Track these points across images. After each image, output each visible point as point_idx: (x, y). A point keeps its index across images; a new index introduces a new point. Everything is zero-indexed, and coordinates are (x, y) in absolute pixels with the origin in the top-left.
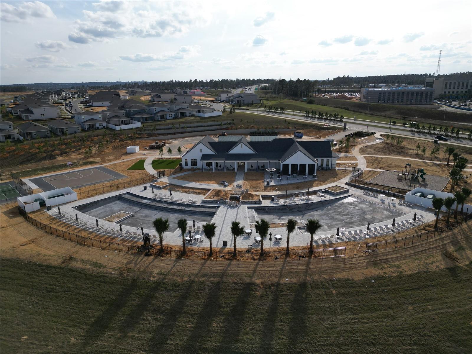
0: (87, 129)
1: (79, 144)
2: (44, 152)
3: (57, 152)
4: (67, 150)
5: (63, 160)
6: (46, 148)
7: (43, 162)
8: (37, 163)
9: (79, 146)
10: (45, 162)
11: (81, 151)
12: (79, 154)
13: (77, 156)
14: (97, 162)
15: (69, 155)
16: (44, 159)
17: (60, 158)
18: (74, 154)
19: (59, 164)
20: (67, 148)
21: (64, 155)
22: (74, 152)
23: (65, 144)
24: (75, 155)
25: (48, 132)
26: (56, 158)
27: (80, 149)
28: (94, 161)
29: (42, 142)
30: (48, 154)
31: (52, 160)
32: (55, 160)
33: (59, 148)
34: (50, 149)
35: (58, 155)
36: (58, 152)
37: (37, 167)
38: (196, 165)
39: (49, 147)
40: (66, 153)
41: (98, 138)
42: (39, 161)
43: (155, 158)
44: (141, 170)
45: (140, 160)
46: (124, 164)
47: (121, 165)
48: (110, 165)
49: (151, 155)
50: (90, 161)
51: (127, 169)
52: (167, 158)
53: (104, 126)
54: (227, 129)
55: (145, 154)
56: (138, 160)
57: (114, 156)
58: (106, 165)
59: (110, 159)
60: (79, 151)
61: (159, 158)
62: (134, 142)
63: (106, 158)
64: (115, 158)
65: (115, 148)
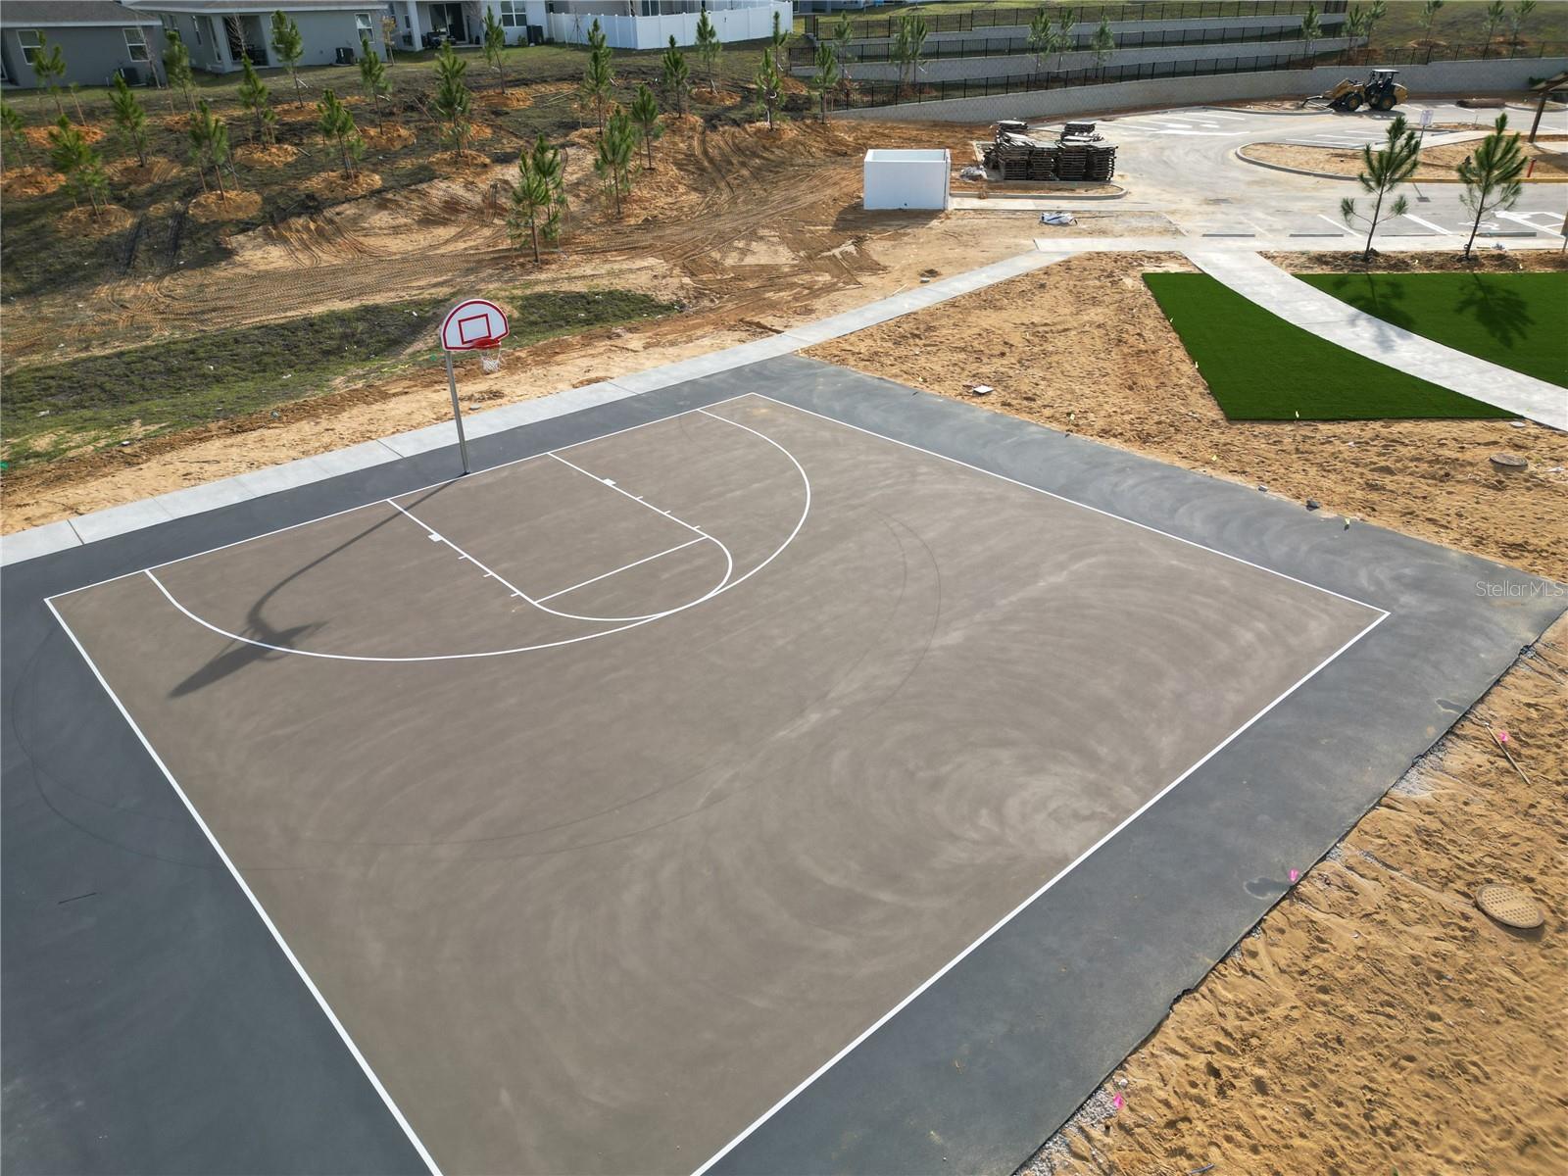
0: (418, 45)
1: (403, 132)
2: (119, 200)
3: (232, 194)
4: (315, 183)
5: (296, 275)
6: (132, 162)
7: (104, 291)
8: (50, 307)
9: (409, 150)
10: (129, 293)
11: (438, 191)
12: (428, 221)
13: (421, 239)
14: (664, 297)
15: (339, 231)
16: (121, 258)
17: (262, 256)
18: (382, 219)
19: (274, 318)
20: (308, 165)
21: (299, 222)
22: (380, 199)
23: (290, 133)
24: (396, 230)
25: (144, 41)
26: (228, 254)
27: (427, 174)
28: (620, 285)
29: (91, 114)
30: (156, 210)
31: (196, 277)
32: (222, 272)
33: (247, 168)
34: (164, 168)
35: (245, 227)
36: (243, 200)
37: (31, 347)
39: (161, 151)
40: (311, 205)
41: (541, 99)
42: (64, 279)
43: (1267, 256)
44: (1474, 428)
45: (1146, 277)
46: (1039, 333)
47: (1016, 339)
48: (865, 334)
49: (1149, 232)
50: (580, 287)
51: (1209, 410)
52: (1426, 259)
53: (531, 22)
54: (1343, 58)
55: (1068, 217)
56: (1128, 282)
57: (783, 240)
58: (823, 347)
59: (776, 268)
60: (423, 195)
61: (1321, 259)
62: (820, 127)
63: (716, 255)
64: (813, 256)
65: (705, 172)
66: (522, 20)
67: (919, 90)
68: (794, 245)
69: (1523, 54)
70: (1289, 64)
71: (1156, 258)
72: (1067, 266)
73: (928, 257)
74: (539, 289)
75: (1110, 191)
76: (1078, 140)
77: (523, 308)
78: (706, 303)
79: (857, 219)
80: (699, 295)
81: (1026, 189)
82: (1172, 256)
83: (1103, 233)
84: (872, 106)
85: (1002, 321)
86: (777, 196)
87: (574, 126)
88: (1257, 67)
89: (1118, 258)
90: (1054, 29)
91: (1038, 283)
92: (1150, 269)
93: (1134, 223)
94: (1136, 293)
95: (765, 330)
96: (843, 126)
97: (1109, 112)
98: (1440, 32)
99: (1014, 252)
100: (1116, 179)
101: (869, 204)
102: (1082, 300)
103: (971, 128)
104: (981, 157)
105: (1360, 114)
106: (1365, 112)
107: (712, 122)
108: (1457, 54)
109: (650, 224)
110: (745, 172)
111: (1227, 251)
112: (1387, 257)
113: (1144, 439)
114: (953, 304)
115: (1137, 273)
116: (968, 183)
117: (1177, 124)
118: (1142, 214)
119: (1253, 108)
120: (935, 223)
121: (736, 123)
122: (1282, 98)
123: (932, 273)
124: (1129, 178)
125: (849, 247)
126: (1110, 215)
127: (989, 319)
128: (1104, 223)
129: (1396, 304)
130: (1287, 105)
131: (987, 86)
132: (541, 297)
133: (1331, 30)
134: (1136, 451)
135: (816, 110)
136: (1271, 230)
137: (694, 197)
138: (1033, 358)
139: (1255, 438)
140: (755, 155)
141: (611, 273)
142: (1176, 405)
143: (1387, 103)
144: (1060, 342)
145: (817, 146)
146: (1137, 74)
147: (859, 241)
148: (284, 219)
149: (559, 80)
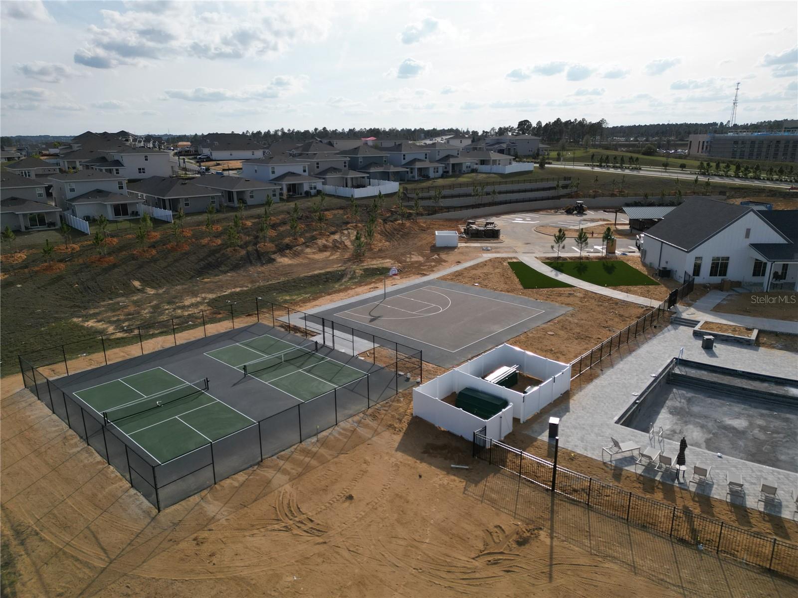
1: (302, 226)
3: (266, 244)
4: (286, 241)
5: (295, 265)
9: (306, 231)
11: (320, 242)
12: (321, 251)
13: (322, 255)
15: (300, 254)
16: (248, 261)
17: (283, 260)
18: (309, 250)
20: (282, 236)
21: (288, 251)
22: (306, 245)
24: (314, 253)
25: (215, 199)
26: (274, 260)
27: (314, 238)
30: (249, 249)
33: (266, 237)
34: (244, 237)
35: (274, 253)
36: (270, 245)
38: (724, 272)
40: (288, 247)
41: (335, 215)
43: (536, 257)
44: (568, 289)
45: (509, 263)
46: (486, 274)
47: (481, 275)
48: (448, 275)
49: (509, 252)
50: (375, 266)
51: (521, 287)
52: (571, 258)
53: (318, 189)
54: (569, 196)
55: (489, 248)
56: (505, 264)
57: (419, 255)
58: (441, 277)
59: (420, 261)
60: (317, 244)
61: (548, 258)
62: (415, 223)
63: (404, 259)
64: (428, 258)
65: (388, 236)
66: (315, 188)
67: (441, 209)
68: (423, 256)
69: (623, 196)
70: (553, 198)
71: (511, 258)
72: (490, 260)
73: (457, 258)
74: (366, 267)
75: (499, 241)
76: (490, 227)
77: (364, 271)
78: (407, 270)
79: (435, 249)
80: (404, 268)
81: (477, 240)
82: (514, 258)
83: (498, 252)
84: (429, 215)
85: (478, 272)
86: (411, 243)
87: (348, 223)
88: (542, 199)
89: (502, 258)
90: (479, 188)
91: (485, 264)
92: (510, 261)
93: (506, 250)
94: (506, 266)
95: (425, 275)
96: (422, 221)
97: (498, 214)
98: (600, 188)
99: (478, 257)
100: (501, 237)
101: (438, 245)
102: (494, 268)
103: (458, 221)
104: (463, 231)
105: (573, 215)
106: (575, 214)
107: (385, 221)
108: (603, 195)
109: (380, 250)
110: (399, 236)
111: (528, 257)
112: (563, 258)
113: (508, 292)
114: (466, 269)
115: (506, 262)
116: (461, 239)
117: (518, 219)
118: (508, 247)
119: (541, 213)
120: (456, 250)
121: (391, 221)
122: (551, 209)
123: (459, 262)
124: (504, 237)
125: (436, 256)
126: (500, 247)
127: (474, 272)
128: (498, 250)
129: (562, 268)
130: (552, 211)
131: (461, 208)
132: (367, 269)
133: (565, 187)
134: (507, 293)
135: (413, 217)
136: (539, 251)
137: (387, 243)
138: (485, 279)
139: (529, 291)
140: (400, 231)
141: (380, 263)
142: (515, 286)
143: (581, 211)
144: (491, 276)
145: (416, 228)
146: (505, 202)
147: (438, 255)
148: (283, 251)
149: (337, 209)
